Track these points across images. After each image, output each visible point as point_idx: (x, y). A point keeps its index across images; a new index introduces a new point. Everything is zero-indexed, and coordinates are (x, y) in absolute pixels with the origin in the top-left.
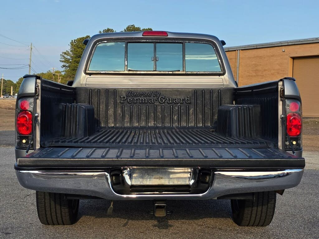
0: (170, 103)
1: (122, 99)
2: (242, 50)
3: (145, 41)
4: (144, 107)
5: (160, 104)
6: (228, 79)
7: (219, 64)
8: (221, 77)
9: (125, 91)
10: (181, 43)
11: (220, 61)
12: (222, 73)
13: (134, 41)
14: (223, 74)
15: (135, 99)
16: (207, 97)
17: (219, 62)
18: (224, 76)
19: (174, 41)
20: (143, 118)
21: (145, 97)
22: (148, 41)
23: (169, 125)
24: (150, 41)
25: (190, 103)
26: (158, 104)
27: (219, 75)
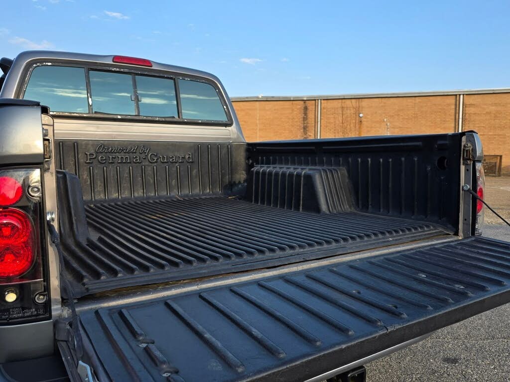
0: (165, 162)
1: (89, 157)
2: (466, 95)
3: (118, 70)
4: (126, 169)
5: (150, 164)
6: (236, 132)
7: (225, 111)
8: (227, 128)
9: (93, 145)
10: (171, 78)
11: (225, 107)
12: (229, 123)
13: (99, 68)
14: (230, 125)
15: (111, 157)
16: (215, 153)
17: (224, 109)
18: (232, 127)
19: (161, 75)
20: (125, 184)
21: (127, 154)
22: (122, 70)
23: (166, 193)
24: (126, 70)
25: (192, 162)
26: (147, 163)
27: (226, 125)
